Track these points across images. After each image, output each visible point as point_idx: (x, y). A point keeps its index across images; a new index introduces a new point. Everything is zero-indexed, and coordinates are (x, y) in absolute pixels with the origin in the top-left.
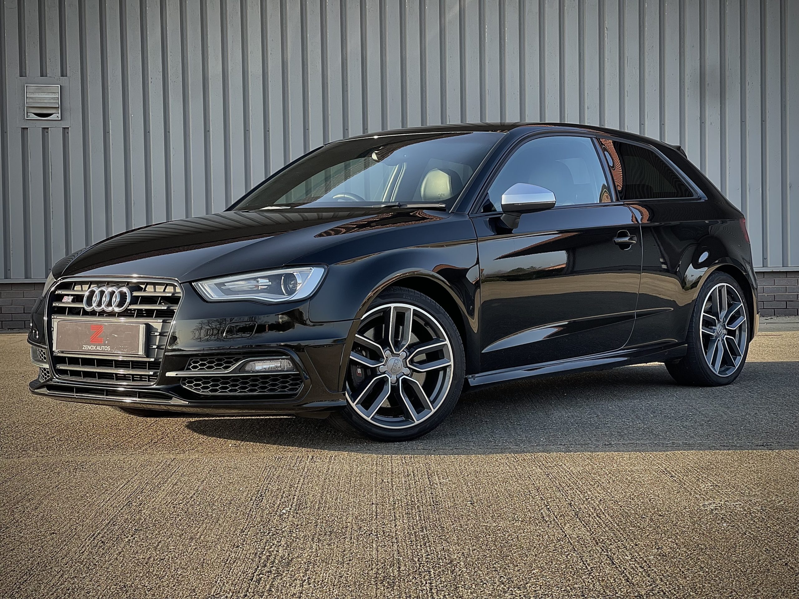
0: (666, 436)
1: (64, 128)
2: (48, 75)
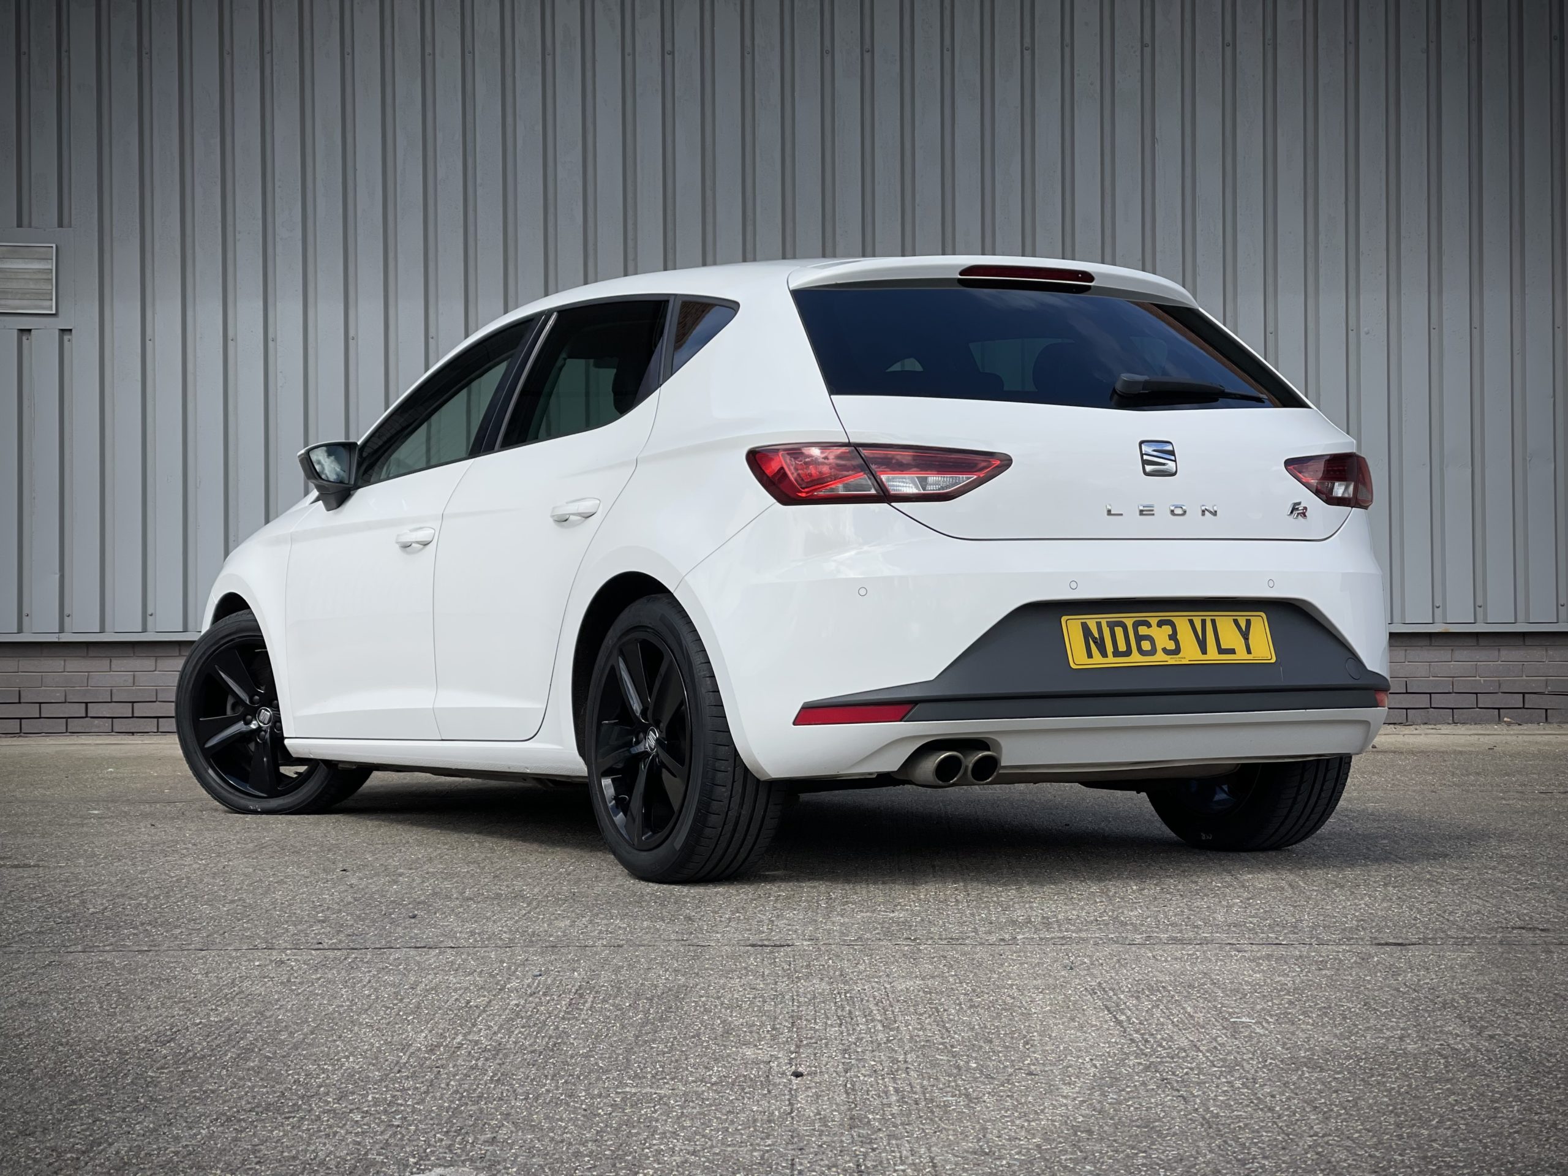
1: (63, 331)
2: (33, 224)
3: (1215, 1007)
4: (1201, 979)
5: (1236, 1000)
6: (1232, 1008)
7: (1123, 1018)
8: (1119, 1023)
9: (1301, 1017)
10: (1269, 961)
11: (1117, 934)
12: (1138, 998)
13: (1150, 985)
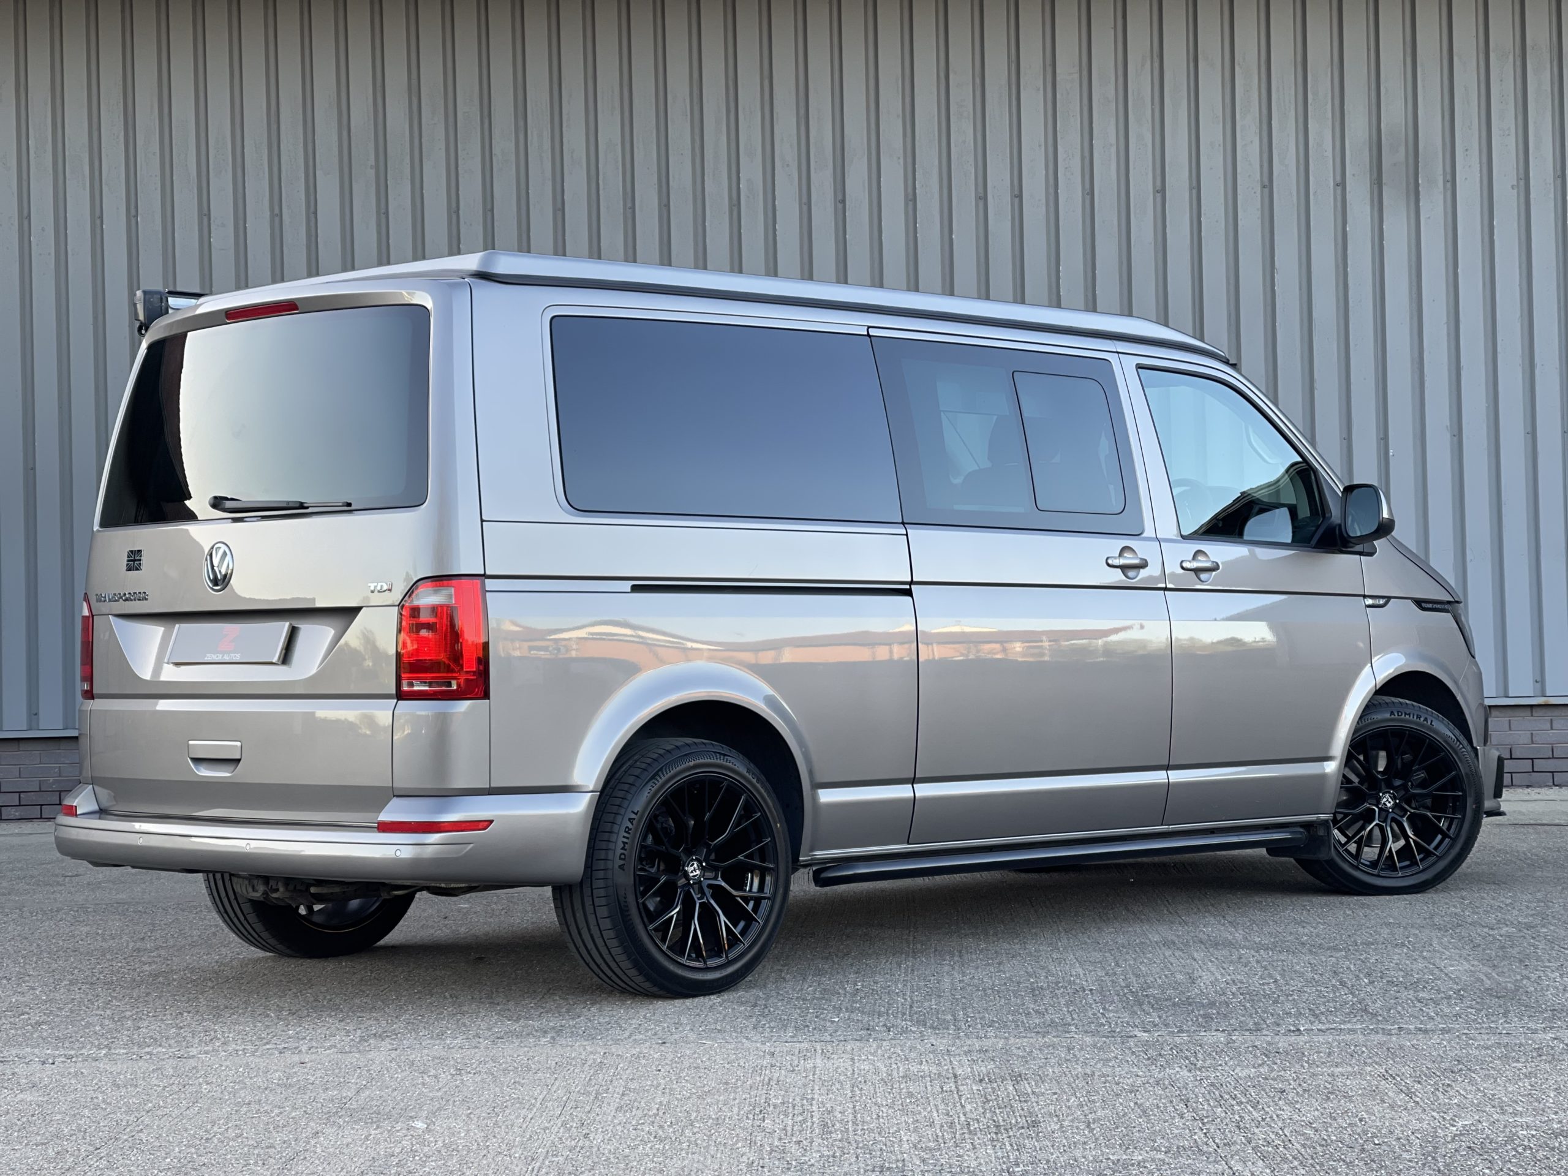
0: (1390, 1017)
3: (1479, 1090)
4: (1457, 1065)
5: (1491, 1084)
6: (1492, 1090)
7: (1418, 1099)
8: (1417, 1103)
9: (1543, 1097)
10: (1500, 1048)
11: (1375, 1026)
12: (1419, 1082)
13: (1423, 1071)
